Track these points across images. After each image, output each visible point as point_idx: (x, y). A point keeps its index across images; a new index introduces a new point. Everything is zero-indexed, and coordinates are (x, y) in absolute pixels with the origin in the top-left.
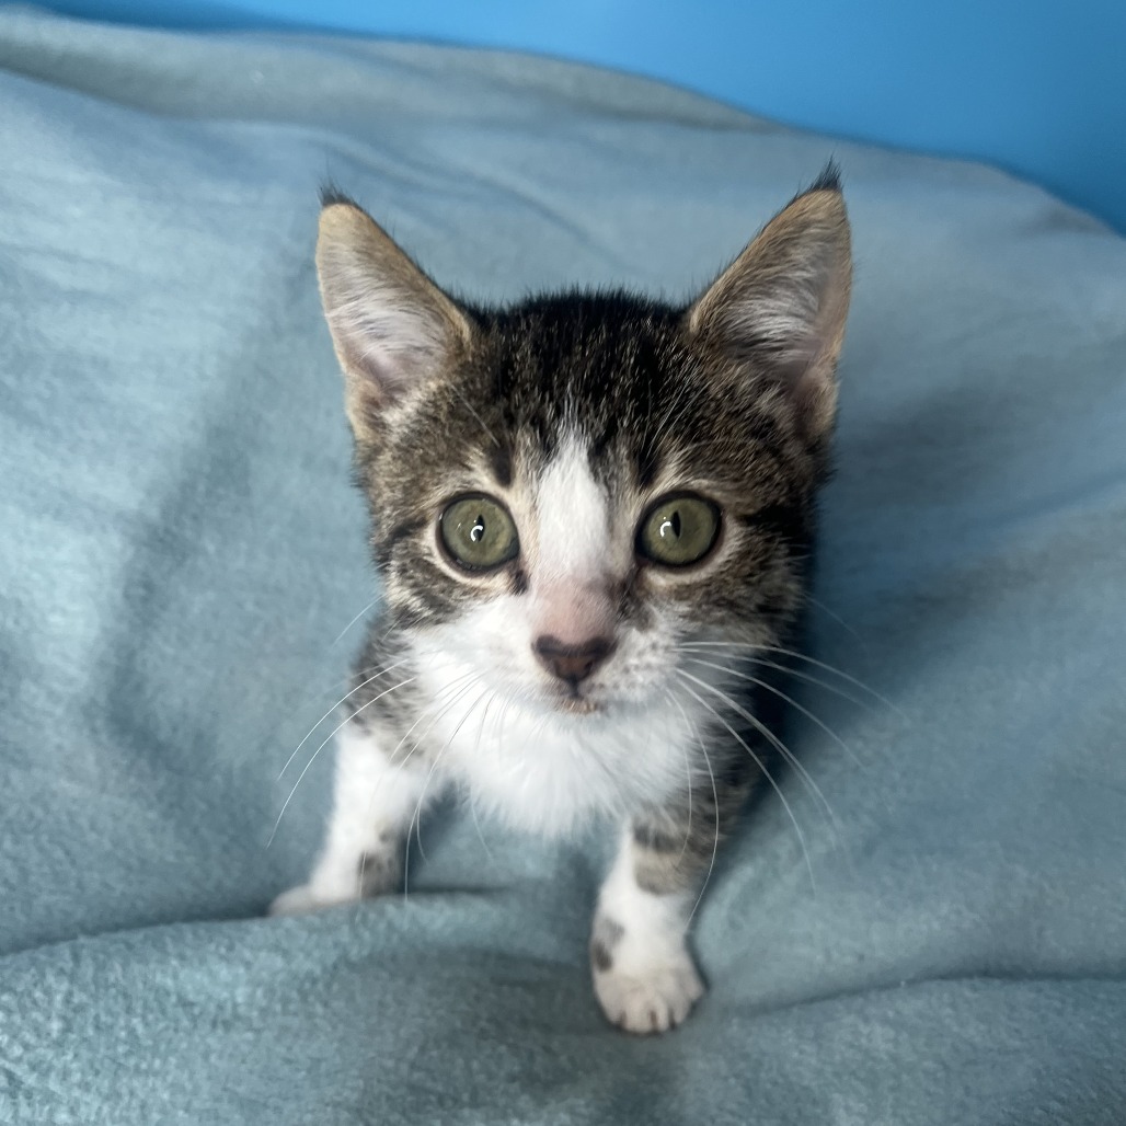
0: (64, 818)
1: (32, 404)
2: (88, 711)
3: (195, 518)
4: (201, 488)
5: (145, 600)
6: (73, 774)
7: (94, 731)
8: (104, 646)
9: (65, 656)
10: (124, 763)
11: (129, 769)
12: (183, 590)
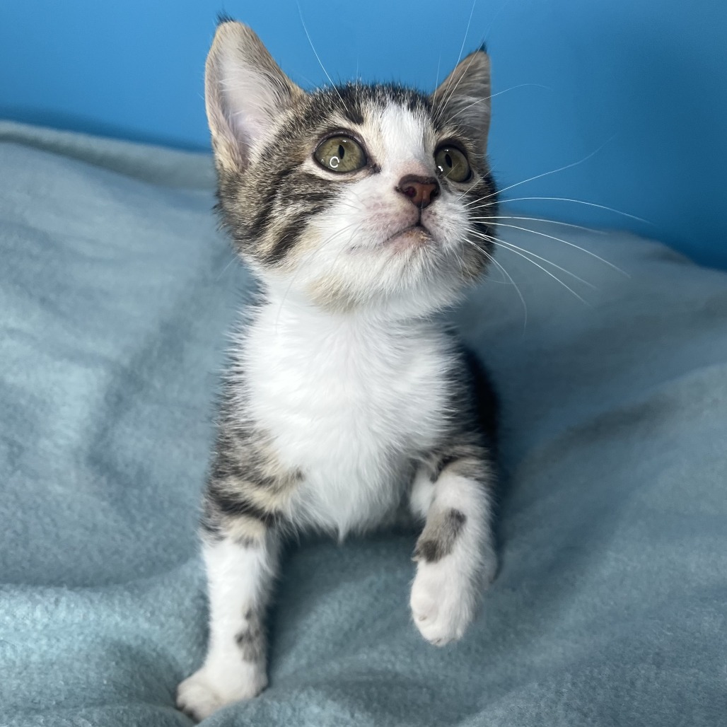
0: (54, 503)
3: (150, 368)
5: (117, 404)
6: (61, 483)
8: (90, 422)
9: (67, 426)
10: (92, 478)
11: (95, 482)
12: (139, 403)
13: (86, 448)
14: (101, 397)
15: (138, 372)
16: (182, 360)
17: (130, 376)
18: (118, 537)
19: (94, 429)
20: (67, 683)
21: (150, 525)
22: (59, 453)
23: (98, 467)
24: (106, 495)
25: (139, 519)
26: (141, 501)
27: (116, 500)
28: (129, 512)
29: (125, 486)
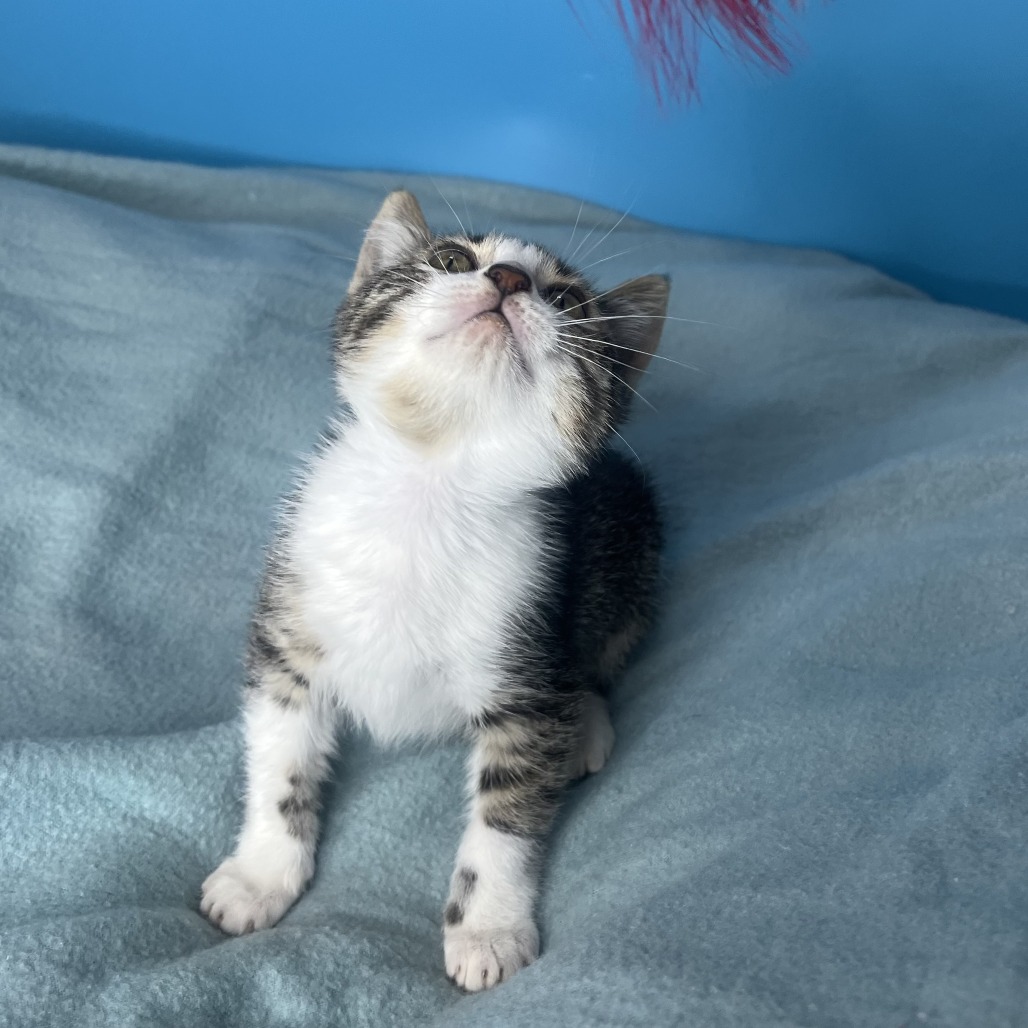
0: (33, 670)
1: (48, 404)
2: (62, 604)
3: (161, 483)
4: (167, 463)
5: (116, 534)
6: (43, 643)
7: (65, 616)
8: (80, 562)
9: (51, 568)
10: (82, 636)
11: (85, 640)
12: (146, 531)
13: (75, 597)
14: (95, 527)
15: (144, 490)
16: (203, 469)
17: (133, 496)
19: (87, 572)
22: (41, 603)
23: (91, 621)
24: (100, 658)
25: (141, 686)
26: (145, 664)
27: (113, 663)
28: (128, 678)
29: (125, 644)
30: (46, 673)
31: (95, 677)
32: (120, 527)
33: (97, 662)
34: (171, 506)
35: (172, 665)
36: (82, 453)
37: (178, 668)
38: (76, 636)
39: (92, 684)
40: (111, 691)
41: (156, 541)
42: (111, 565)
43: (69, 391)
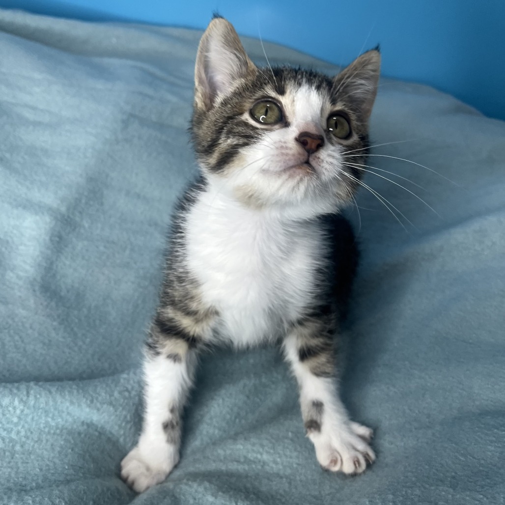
1: (16, 165)
2: (32, 283)
3: (80, 213)
4: (83, 201)
5: (58, 242)
6: (24, 308)
8: (40, 258)
9: (25, 262)
10: (45, 303)
11: (47, 306)
12: (74, 240)
13: (39, 279)
14: (47, 238)
15: (71, 216)
16: (102, 204)
17: (66, 220)
18: (67, 350)
19: (44, 264)
20: (41, 470)
21: (88, 340)
22: (21, 283)
23: (48, 294)
24: (56, 317)
25: (80, 335)
26: (80, 320)
27: (63, 320)
28: (72, 330)
29: (68, 308)
30: (27, 325)
31: (54, 329)
32: (60, 237)
33: (54, 320)
34: (86, 225)
35: (94, 321)
36: (38, 195)
37: (98, 322)
38: (42, 304)
39: (53, 334)
40: (64, 337)
41: (80, 245)
42: (57, 260)
43: (26, 157)
